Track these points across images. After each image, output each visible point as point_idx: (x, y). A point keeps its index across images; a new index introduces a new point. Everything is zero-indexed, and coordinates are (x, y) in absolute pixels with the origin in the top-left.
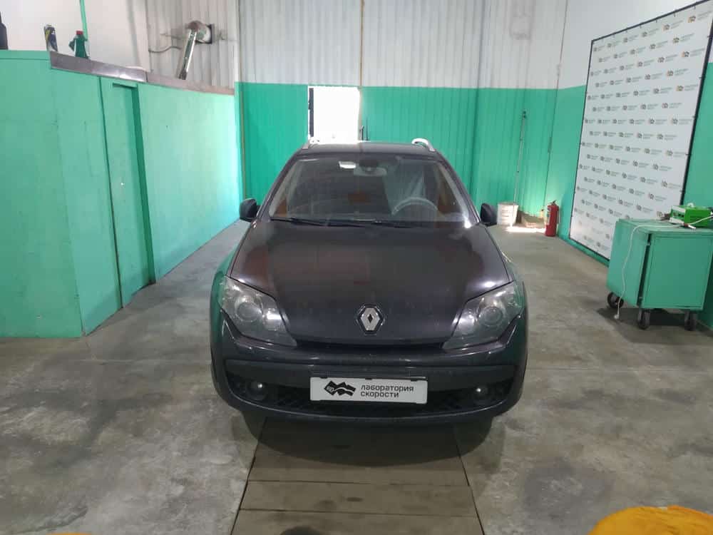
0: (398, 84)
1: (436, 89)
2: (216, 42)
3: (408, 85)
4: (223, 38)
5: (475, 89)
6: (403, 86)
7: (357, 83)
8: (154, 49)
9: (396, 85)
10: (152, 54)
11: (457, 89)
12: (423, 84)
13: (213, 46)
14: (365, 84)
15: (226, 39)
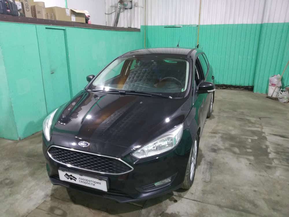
1: (238, 25)
2: (133, 8)
3: (223, 23)
4: (137, 6)
5: (260, 24)
6: (221, 24)
7: (197, 24)
8: (107, 13)
9: (216, 24)
10: (107, 15)
11: (250, 24)
12: (231, 22)
13: (132, 10)
14: (202, 24)
15: (138, 6)
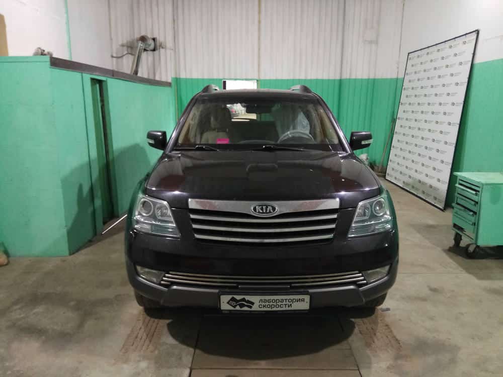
1: (311, 80)
2: (158, 50)
3: (291, 78)
5: (339, 80)
8: (115, 55)
10: (115, 59)
11: (326, 80)
12: (303, 77)
13: (155, 52)
14: (262, 78)
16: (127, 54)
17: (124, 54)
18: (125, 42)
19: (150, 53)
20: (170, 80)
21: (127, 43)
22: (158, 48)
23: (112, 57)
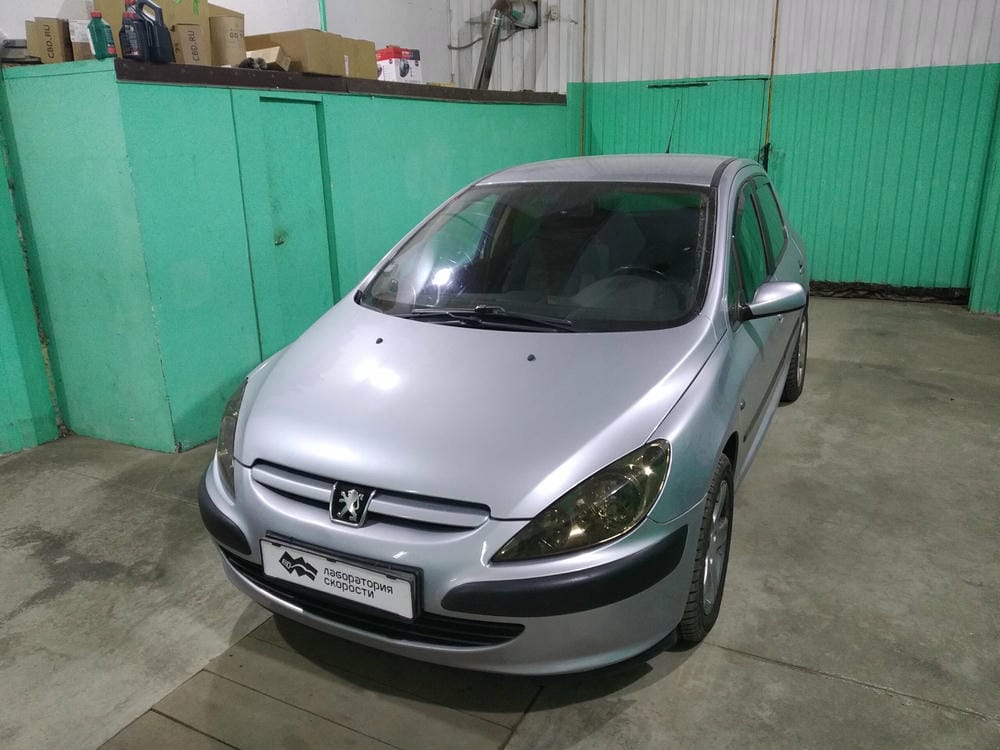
0: (840, 66)
2: (543, 25)
6: (850, 69)
7: (765, 72)
8: (455, 44)
9: (834, 70)
10: (455, 52)
13: (537, 31)
16: (479, 40)
17: (475, 39)
18: (477, 14)
19: (529, 33)
20: (562, 91)
21: (482, 15)
22: (543, 19)
23: (450, 47)
